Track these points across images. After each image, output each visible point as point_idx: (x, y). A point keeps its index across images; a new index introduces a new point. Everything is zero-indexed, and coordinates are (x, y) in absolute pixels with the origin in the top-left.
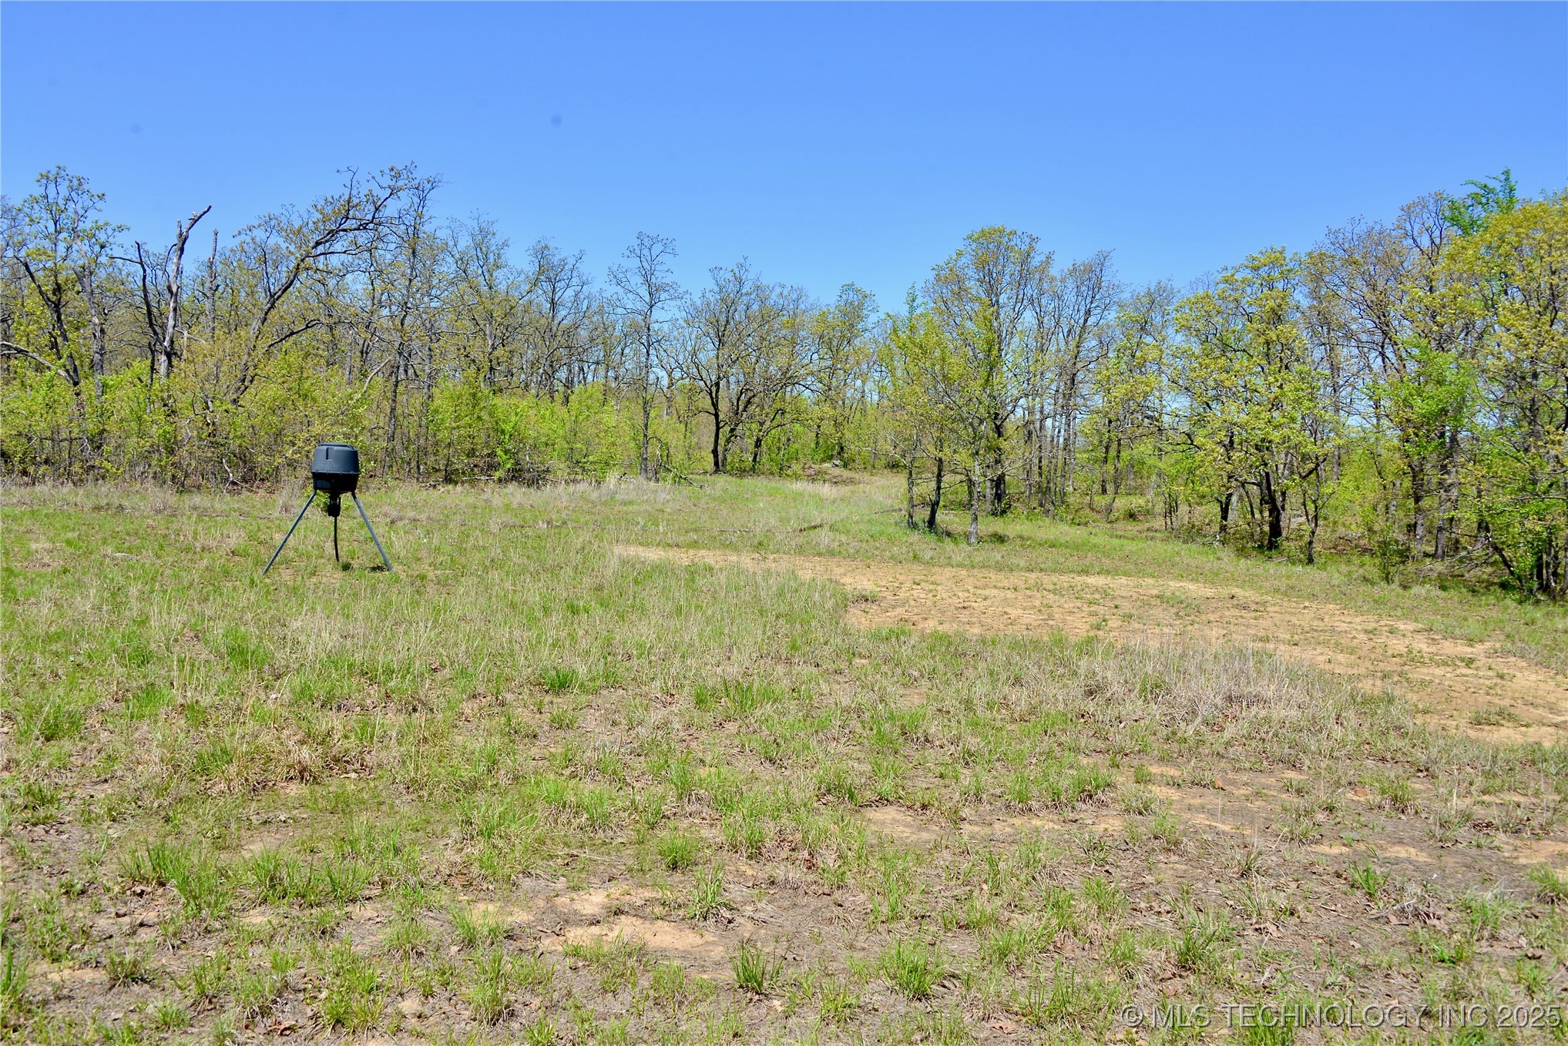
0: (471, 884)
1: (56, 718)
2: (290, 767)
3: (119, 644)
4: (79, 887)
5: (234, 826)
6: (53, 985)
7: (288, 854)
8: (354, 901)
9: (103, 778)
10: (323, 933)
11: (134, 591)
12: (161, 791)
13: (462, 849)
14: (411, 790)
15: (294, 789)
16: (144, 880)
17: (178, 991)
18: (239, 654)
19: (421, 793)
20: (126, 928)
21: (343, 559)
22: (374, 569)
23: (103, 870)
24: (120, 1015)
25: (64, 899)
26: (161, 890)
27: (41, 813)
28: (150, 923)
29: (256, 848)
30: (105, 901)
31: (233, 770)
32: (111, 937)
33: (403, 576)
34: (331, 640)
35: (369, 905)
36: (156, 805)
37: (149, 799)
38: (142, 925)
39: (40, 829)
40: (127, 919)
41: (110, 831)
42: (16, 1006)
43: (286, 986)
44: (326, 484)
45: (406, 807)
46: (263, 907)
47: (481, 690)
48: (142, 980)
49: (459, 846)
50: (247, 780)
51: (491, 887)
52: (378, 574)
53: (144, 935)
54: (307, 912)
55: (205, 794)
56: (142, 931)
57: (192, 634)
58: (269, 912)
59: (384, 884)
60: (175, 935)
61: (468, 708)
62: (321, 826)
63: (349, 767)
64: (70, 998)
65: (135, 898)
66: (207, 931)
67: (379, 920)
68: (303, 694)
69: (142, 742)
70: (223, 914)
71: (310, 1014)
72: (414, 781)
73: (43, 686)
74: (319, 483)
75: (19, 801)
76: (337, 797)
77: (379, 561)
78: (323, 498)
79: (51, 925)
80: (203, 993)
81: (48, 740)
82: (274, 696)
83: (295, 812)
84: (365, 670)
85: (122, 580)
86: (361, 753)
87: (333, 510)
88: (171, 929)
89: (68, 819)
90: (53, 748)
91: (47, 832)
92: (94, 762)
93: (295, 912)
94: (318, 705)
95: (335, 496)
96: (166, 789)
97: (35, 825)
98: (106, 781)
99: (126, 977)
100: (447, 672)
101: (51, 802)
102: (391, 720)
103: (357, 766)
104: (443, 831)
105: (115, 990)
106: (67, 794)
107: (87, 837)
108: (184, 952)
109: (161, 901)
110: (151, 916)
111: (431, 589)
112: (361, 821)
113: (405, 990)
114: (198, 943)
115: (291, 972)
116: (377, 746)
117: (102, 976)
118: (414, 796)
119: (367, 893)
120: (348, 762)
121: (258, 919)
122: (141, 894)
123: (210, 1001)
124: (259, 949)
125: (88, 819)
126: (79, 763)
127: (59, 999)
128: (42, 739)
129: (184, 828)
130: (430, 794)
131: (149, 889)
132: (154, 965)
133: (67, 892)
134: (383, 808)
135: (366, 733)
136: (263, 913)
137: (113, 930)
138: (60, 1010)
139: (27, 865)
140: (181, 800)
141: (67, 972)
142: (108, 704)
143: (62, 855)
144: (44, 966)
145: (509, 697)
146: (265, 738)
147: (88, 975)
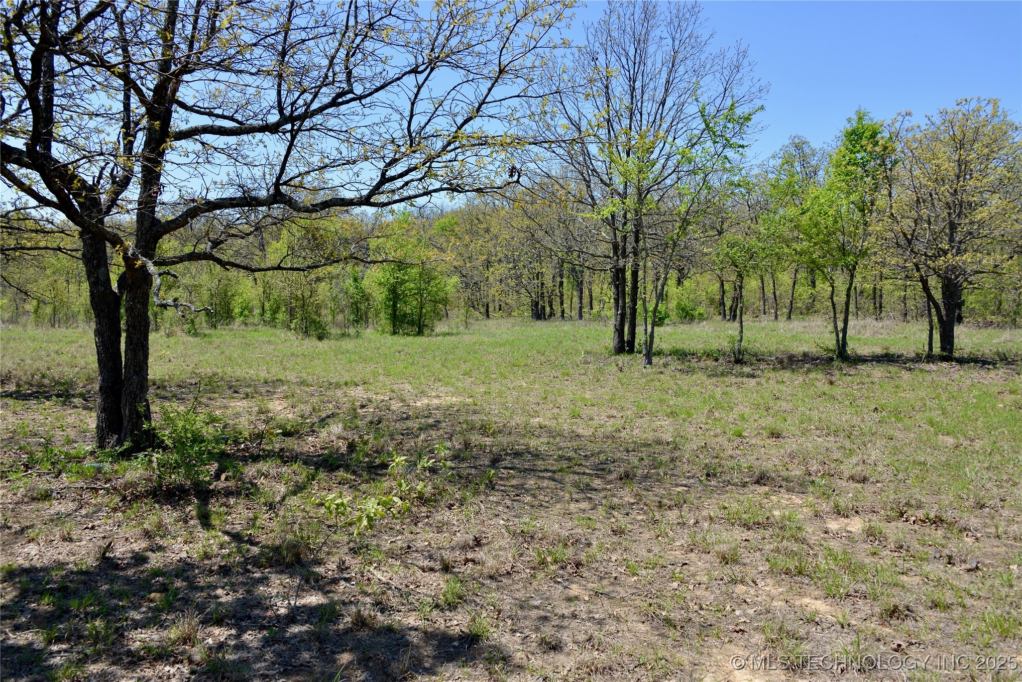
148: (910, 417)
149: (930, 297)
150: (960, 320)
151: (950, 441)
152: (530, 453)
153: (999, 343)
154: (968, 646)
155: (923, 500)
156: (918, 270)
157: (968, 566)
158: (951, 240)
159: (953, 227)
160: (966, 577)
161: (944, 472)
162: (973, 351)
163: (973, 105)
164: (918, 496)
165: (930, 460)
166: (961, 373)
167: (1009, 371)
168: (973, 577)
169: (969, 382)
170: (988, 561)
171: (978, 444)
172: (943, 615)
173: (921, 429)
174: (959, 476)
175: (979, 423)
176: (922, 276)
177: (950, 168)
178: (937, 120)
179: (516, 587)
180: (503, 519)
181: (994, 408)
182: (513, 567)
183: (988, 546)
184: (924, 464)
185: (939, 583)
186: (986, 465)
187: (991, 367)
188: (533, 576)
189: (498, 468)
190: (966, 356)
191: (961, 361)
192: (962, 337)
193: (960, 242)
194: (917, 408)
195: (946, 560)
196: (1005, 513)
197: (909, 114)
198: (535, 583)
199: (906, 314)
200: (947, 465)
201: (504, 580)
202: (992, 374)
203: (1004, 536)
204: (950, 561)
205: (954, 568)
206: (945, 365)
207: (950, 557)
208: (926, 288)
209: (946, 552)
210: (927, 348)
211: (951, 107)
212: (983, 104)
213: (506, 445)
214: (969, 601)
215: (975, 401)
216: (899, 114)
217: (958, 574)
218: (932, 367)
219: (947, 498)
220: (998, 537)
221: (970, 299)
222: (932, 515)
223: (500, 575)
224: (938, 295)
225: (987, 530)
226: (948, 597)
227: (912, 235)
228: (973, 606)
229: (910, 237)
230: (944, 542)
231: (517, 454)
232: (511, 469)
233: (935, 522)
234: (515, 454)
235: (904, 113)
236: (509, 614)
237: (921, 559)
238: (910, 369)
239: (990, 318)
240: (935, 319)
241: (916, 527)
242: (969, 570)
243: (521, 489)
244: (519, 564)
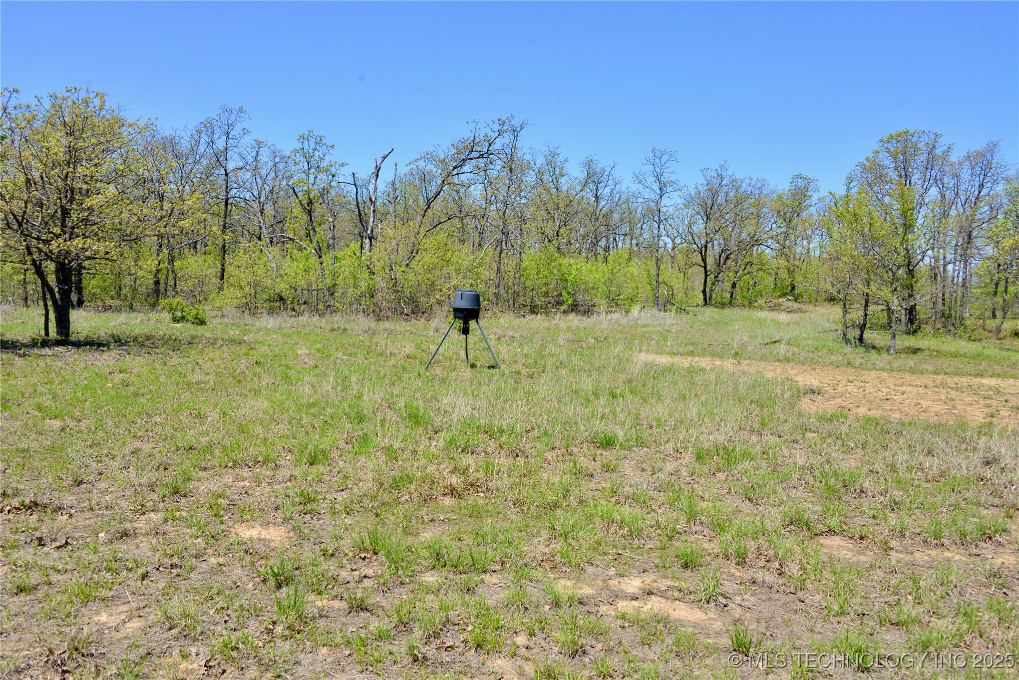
0: (555, 567)
1: (315, 452)
2: (445, 487)
3: (347, 410)
4: (330, 552)
5: (414, 522)
6: (318, 608)
7: (446, 540)
8: (485, 572)
9: (341, 488)
10: (468, 590)
11: (354, 379)
12: (374, 498)
13: (549, 545)
14: (517, 505)
15: (448, 501)
16: (366, 550)
17: (386, 618)
18: (415, 418)
19: (523, 508)
20: (356, 578)
21: (471, 361)
22: (489, 367)
23: (343, 542)
24: (354, 630)
25: (322, 558)
26: (375, 557)
27: (309, 507)
28: (370, 576)
29: (427, 535)
30: (345, 561)
31: (413, 487)
32: (348, 582)
33: (507, 372)
34: (466, 411)
35: (494, 575)
36: (370, 506)
37: (366, 502)
38: (365, 577)
39: (308, 517)
40: (357, 573)
41: (346, 520)
42: (299, 619)
43: (448, 620)
44: (461, 315)
45: (514, 515)
46: (433, 572)
47: (557, 444)
48: (366, 609)
49: (547, 543)
50: (421, 494)
51: (568, 570)
52: (492, 371)
53: (367, 583)
54: (458, 576)
55: (397, 501)
56: (365, 580)
57: (387, 405)
58: (436, 575)
59: (503, 563)
60: (384, 584)
61: (549, 456)
62: (464, 525)
63: (479, 489)
64: (327, 617)
65: (361, 561)
66: (402, 583)
67: (500, 585)
68: (451, 442)
69: (362, 469)
70: (410, 574)
71: (462, 639)
72: (518, 500)
73: (307, 433)
74: (458, 314)
75: (297, 500)
76: (473, 507)
77: (492, 363)
78: (459, 323)
79: (316, 573)
80: (400, 621)
81: (311, 464)
82: (434, 444)
83: (448, 515)
84: (487, 430)
85: (347, 373)
86: (486, 481)
87: (466, 331)
88: (382, 581)
89: (323, 511)
90: (314, 469)
91: (312, 518)
92: (336, 479)
93: (451, 576)
94: (460, 450)
95: (466, 323)
96: (376, 497)
97: (305, 514)
98: (343, 490)
99: (357, 607)
100: (536, 433)
101: (314, 501)
102: (502, 461)
103: (484, 489)
104: (537, 533)
105: (351, 614)
106: (322, 497)
107: (334, 522)
108: (389, 595)
109: (375, 563)
110: (370, 572)
111: (525, 381)
112: (488, 524)
113: (518, 630)
114: (396, 590)
115: (451, 613)
116: (495, 477)
117: (344, 605)
118: (518, 510)
119: (493, 567)
120: (478, 486)
121: (430, 578)
122: (364, 559)
123: (404, 626)
124: (432, 597)
125: (334, 512)
126: (328, 478)
127: (321, 617)
128: (308, 464)
129: (386, 521)
130: (528, 509)
131: (369, 556)
132: (373, 601)
133: (324, 554)
134: (500, 516)
135: (489, 469)
136: (433, 575)
137: (349, 579)
138: (322, 623)
139: (302, 537)
140: (384, 504)
141: (325, 601)
142: (342, 444)
143: (320, 532)
144: (312, 597)
145: (575, 450)
146: (431, 469)
147: (337, 604)
148: (19, 405)
149: (45, 283)
150: (80, 303)
151: (57, 424)
153: (115, 326)
154: (51, 621)
155: (22, 487)
156: (30, 253)
157: (58, 544)
158: (63, 225)
159: (65, 213)
160: (56, 555)
161: (48, 456)
162: (90, 334)
163: (82, 95)
164: (14, 485)
165: (35, 445)
166: (76, 356)
167: (121, 352)
168: (64, 553)
169: (83, 365)
170: (77, 535)
171: (83, 425)
172: (28, 597)
173: (29, 416)
174: (61, 457)
175: (87, 403)
176: (33, 260)
177: (60, 153)
178: (47, 104)
181: (102, 387)
183: (81, 520)
184: (27, 450)
185: (27, 567)
186: (89, 443)
187: (105, 349)
190: (82, 339)
191: (77, 345)
192: (81, 320)
193: (73, 228)
194: (27, 395)
195: (36, 543)
196: (103, 485)
197: (16, 91)
199: (26, 298)
200: (52, 448)
202: (105, 355)
203: (97, 507)
204: (41, 542)
205: (45, 548)
206: (60, 349)
207: (40, 539)
208: (40, 272)
209: (38, 534)
210: (43, 332)
211: (61, 93)
212: (92, 95)
214: (54, 578)
215: (86, 382)
216: (6, 89)
217: (47, 554)
218: (47, 351)
219: (48, 479)
220: (92, 509)
221: (91, 284)
222: (27, 501)
224: (52, 279)
225: (82, 505)
226: (34, 578)
227: (23, 218)
228: (59, 581)
229: (20, 219)
230: (37, 525)
233: (30, 508)
235: (11, 90)
237: (12, 547)
238: (24, 355)
239: (109, 302)
240: (50, 303)
241: (11, 516)
242: (59, 548)
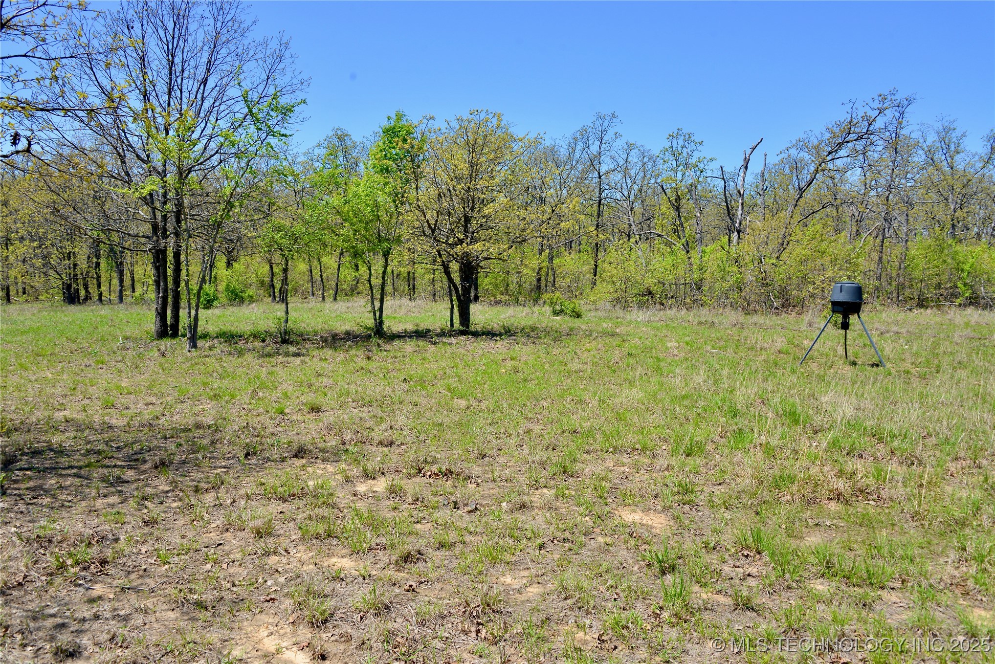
0: (968, 594)
1: (691, 444)
2: (831, 491)
3: (720, 404)
4: (712, 545)
5: (797, 523)
6: (703, 600)
7: (836, 548)
8: (882, 588)
9: (718, 482)
10: (864, 605)
11: (725, 372)
12: (753, 495)
13: (958, 567)
14: (915, 519)
15: (833, 506)
16: (748, 548)
17: (774, 621)
18: (794, 417)
19: (923, 522)
20: (740, 575)
21: (851, 358)
22: (873, 365)
23: (723, 537)
24: (741, 628)
25: (704, 550)
26: (758, 556)
27: (687, 498)
28: (754, 575)
29: (813, 540)
30: (727, 557)
31: (794, 488)
32: (732, 578)
33: (893, 371)
34: (850, 412)
35: (893, 593)
36: (749, 503)
37: (745, 499)
38: (749, 575)
39: (687, 507)
40: (741, 570)
41: (726, 515)
42: (685, 608)
43: (844, 635)
44: (840, 309)
45: (913, 532)
46: (821, 580)
47: (962, 454)
48: (753, 609)
49: (956, 565)
50: (804, 496)
51: (984, 599)
52: (875, 369)
53: (752, 582)
54: (851, 588)
55: (778, 501)
56: (750, 579)
57: (760, 401)
58: (826, 584)
59: (903, 581)
60: (770, 585)
61: (953, 467)
62: (853, 533)
63: (869, 497)
64: (713, 610)
65: (744, 558)
66: (789, 587)
67: (901, 605)
68: (834, 444)
69: (738, 464)
70: (798, 579)
71: (860, 657)
72: (917, 513)
73: (681, 425)
74: (836, 308)
75: (676, 489)
76: (864, 515)
77: (875, 360)
78: (839, 318)
79: (699, 565)
80: (790, 627)
81: (687, 456)
82: (815, 444)
83: (835, 521)
84: (874, 433)
85: (717, 366)
86: (878, 488)
87: (845, 326)
88: (767, 582)
89: (701, 503)
90: (690, 461)
91: (691, 509)
92: (712, 471)
93: (843, 587)
94: (844, 453)
95: (846, 317)
96: (755, 494)
97: (684, 504)
98: (720, 484)
99: (743, 605)
100: (934, 440)
101: (692, 492)
102: (893, 467)
103: (875, 497)
104: (942, 552)
105: (737, 611)
106: (700, 489)
107: (713, 516)
108: (777, 597)
109: (759, 563)
110: (753, 570)
111: (915, 382)
112: (882, 536)
113: (926, 658)
114: (783, 594)
115: (847, 627)
116: (888, 485)
117: (729, 601)
118: (918, 524)
119: (891, 584)
120: (868, 493)
121: (820, 587)
122: (747, 556)
123: (795, 632)
124: (822, 607)
125: (712, 506)
126: (705, 471)
127: (706, 609)
128: (684, 456)
129: (768, 521)
130: (930, 524)
131: (752, 554)
132: (759, 601)
133: (706, 547)
134: (896, 528)
135: (879, 475)
136: (822, 584)
137: (733, 575)
138: (707, 615)
139: (681, 526)
140: (764, 502)
141: (709, 594)
142: (717, 438)
143: (700, 524)
144: (696, 588)
145: (985, 462)
146: (815, 470)
147: (721, 599)
148: (433, 385)
149: (450, 280)
150: (476, 298)
151: (463, 403)
152: (52, 450)
153: (505, 319)
154: (466, 576)
155: (439, 456)
156: (440, 256)
157: (469, 508)
158: (466, 231)
159: (467, 220)
160: (467, 518)
161: (457, 430)
162: (485, 325)
163: (483, 116)
164: (433, 454)
165: (447, 421)
166: (475, 344)
167: (511, 341)
168: (475, 517)
169: (481, 352)
170: (484, 502)
171: (484, 405)
172: (447, 553)
173: (441, 395)
174: (468, 432)
175: (486, 386)
176: (443, 262)
177: (464, 168)
178: (455, 125)
179: (28, 597)
180: (15, 526)
181: (498, 372)
182: (25, 577)
183: (488, 489)
184: (441, 425)
185: (447, 526)
186: (489, 421)
187: (498, 338)
188: (50, 583)
189: (11, 470)
190: (479, 330)
191: (476, 334)
192: (478, 313)
193: (473, 233)
194: (439, 377)
195: (452, 506)
196: (501, 460)
197: (432, 118)
198: (52, 591)
199: (435, 295)
200: (460, 424)
201: (15, 593)
202: (499, 343)
203: (499, 479)
204: (456, 506)
205: (459, 511)
206: (463, 338)
207: (455, 503)
208: (447, 272)
209: (453, 499)
210: (449, 323)
211: (466, 116)
212: (491, 116)
213: (22, 443)
214: (468, 538)
215: (484, 368)
216: (425, 117)
217: (461, 516)
218: (453, 340)
219: (458, 452)
220: (494, 480)
221: (485, 282)
222: (444, 469)
223: (9, 588)
224: (456, 277)
225: (486, 476)
226: (452, 536)
227: (435, 225)
228: (471, 541)
229: (433, 226)
230: (452, 490)
231: (36, 453)
232: (27, 469)
233: (446, 474)
234: (32, 452)
235: (428, 117)
236: (19, 628)
237: (433, 508)
238: (436, 343)
239: (499, 297)
240: (454, 298)
241: (431, 480)
242: (470, 512)
243: (38, 491)
244: (32, 573)
